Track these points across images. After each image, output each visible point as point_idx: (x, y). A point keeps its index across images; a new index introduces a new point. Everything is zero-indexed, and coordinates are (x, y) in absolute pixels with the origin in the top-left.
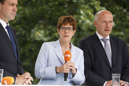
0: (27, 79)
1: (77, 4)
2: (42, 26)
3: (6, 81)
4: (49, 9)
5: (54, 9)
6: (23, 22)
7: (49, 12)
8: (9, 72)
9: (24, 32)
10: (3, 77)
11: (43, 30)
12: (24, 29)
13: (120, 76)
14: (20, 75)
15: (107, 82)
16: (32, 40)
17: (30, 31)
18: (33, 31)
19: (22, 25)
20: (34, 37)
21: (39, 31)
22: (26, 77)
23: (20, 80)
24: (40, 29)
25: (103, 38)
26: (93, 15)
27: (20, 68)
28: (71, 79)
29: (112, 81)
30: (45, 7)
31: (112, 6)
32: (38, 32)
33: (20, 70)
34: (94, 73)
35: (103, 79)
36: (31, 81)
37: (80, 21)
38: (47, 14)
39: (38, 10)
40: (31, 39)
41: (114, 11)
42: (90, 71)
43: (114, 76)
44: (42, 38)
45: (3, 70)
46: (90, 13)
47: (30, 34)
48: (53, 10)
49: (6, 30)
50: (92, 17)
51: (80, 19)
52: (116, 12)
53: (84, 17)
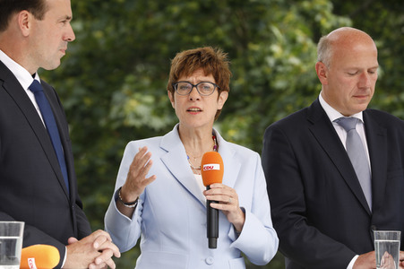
0: (101, 251)
1: (261, 8)
2: (146, 82)
3: (33, 259)
4: (169, 25)
5: (184, 24)
6: (87, 68)
7: (170, 37)
8: (42, 230)
9: (88, 102)
10: (24, 246)
11: (148, 94)
12: (91, 90)
13: (399, 238)
14: (79, 238)
15: (357, 256)
16: (115, 126)
17: (110, 98)
18: (117, 97)
19: (84, 77)
20: (121, 114)
21: (138, 96)
22: (97, 246)
23: (79, 255)
24: (141, 90)
25: (342, 116)
26: (310, 43)
27: (77, 217)
28: (232, 241)
29: (375, 252)
30: (157, 18)
31: (371, 14)
32: (133, 98)
33: (78, 224)
34: (314, 228)
35: (345, 247)
36: (113, 257)
37: (271, 61)
38: (164, 42)
39: (133, 28)
40: (111, 122)
41: (377, 29)
42: (304, 225)
43: (381, 238)
44: (145, 121)
45: (23, 224)
46: (301, 36)
47: (108, 108)
48: (183, 30)
49: (31, 96)
50: (306, 50)
51: (271, 54)
52: (386, 31)
53: (283, 47)
